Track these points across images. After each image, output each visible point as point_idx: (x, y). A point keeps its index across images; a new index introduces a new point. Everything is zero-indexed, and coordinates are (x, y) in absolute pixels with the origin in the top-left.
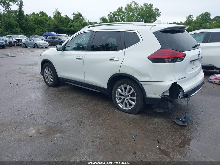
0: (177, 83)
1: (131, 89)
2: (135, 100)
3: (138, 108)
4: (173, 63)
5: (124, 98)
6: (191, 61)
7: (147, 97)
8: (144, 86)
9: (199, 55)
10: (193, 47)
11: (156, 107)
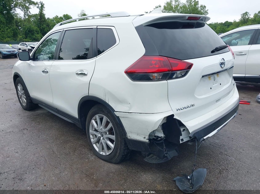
0: (174, 117)
1: (109, 122)
2: (114, 141)
3: (118, 154)
4: (165, 81)
5: (99, 135)
6: (203, 77)
7: (129, 138)
8: (122, 120)
9: (222, 64)
10: (213, 52)
11: (147, 154)
